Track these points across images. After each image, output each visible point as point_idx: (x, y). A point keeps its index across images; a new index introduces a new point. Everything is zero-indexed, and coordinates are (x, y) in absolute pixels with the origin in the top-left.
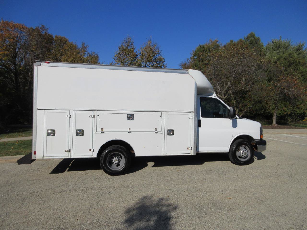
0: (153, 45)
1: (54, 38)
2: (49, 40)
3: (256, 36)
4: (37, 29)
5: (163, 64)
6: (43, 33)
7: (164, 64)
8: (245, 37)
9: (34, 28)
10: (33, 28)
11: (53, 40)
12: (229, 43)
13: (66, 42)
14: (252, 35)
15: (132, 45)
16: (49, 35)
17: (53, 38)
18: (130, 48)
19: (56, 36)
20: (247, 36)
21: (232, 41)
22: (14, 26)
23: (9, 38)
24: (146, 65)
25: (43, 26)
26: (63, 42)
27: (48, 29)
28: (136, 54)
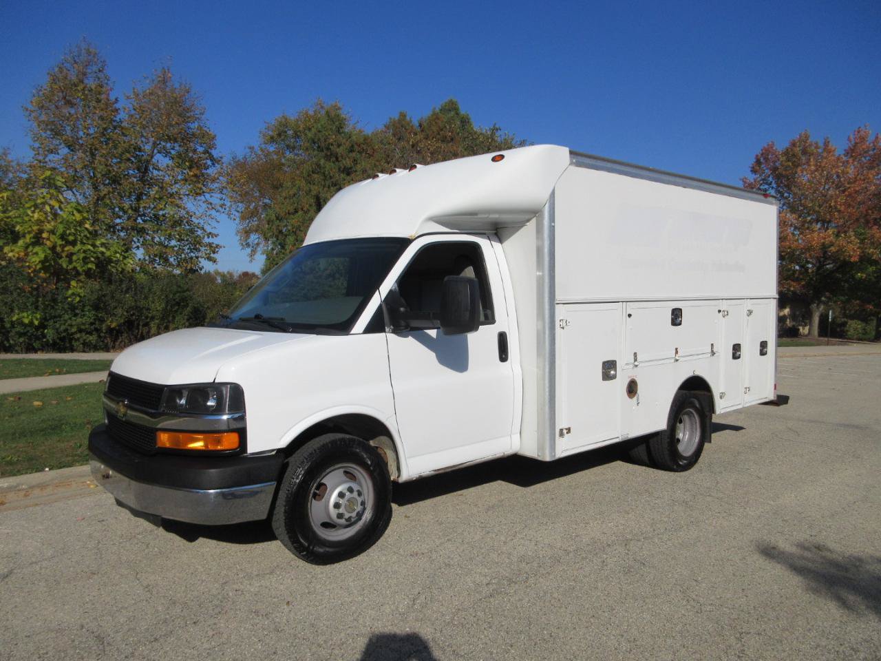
0: (177, 85)
3: (462, 112)
5: (210, 154)
7: (214, 152)
8: (435, 108)
12: (397, 119)
14: (452, 107)
15: (100, 75)
18: (91, 83)
20: (440, 108)
21: (405, 116)
24: (155, 151)
28: (117, 106)
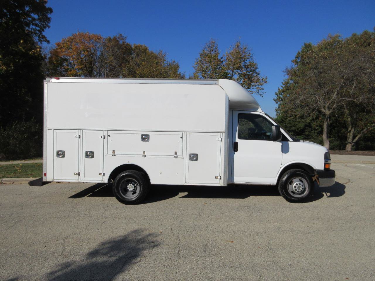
1: (133, 47)
2: (128, 50)
4: (115, 39)
6: (121, 42)
9: (112, 38)
10: (110, 38)
11: (132, 49)
13: (145, 51)
16: (127, 44)
17: (131, 47)
19: (134, 45)
22: (89, 37)
23: (84, 51)
25: (121, 35)
26: (142, 51)
27: (125, 37)
